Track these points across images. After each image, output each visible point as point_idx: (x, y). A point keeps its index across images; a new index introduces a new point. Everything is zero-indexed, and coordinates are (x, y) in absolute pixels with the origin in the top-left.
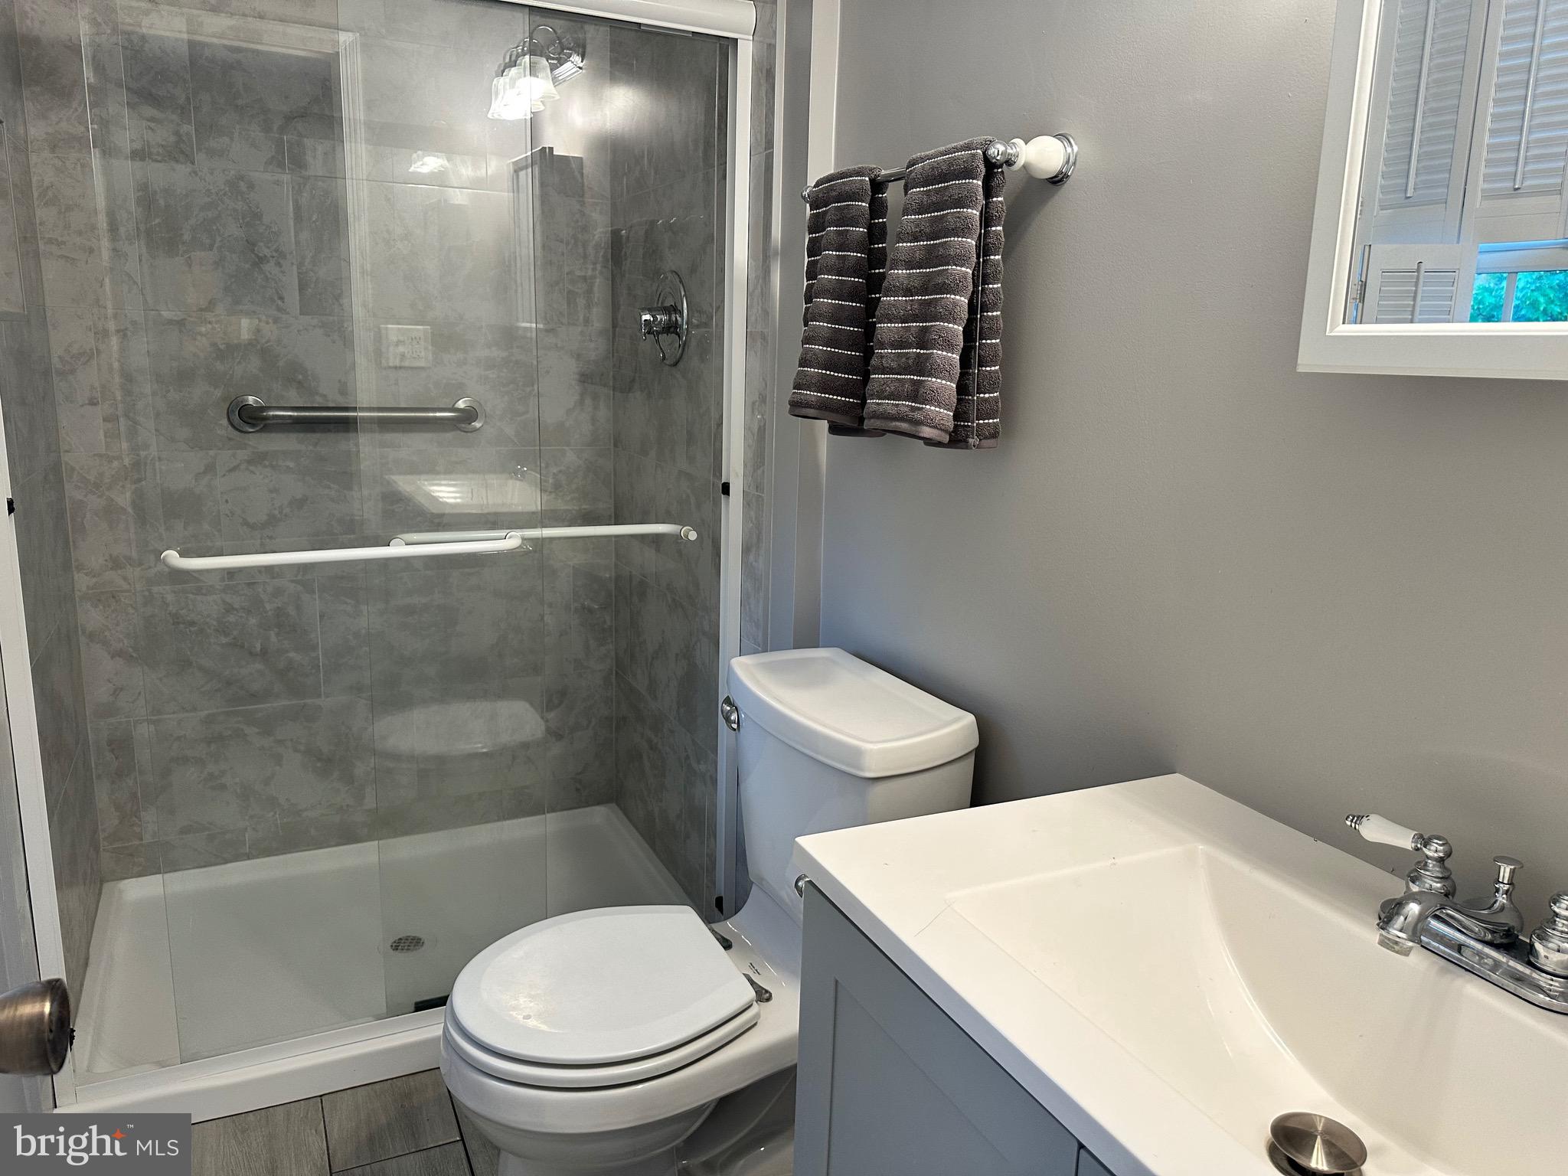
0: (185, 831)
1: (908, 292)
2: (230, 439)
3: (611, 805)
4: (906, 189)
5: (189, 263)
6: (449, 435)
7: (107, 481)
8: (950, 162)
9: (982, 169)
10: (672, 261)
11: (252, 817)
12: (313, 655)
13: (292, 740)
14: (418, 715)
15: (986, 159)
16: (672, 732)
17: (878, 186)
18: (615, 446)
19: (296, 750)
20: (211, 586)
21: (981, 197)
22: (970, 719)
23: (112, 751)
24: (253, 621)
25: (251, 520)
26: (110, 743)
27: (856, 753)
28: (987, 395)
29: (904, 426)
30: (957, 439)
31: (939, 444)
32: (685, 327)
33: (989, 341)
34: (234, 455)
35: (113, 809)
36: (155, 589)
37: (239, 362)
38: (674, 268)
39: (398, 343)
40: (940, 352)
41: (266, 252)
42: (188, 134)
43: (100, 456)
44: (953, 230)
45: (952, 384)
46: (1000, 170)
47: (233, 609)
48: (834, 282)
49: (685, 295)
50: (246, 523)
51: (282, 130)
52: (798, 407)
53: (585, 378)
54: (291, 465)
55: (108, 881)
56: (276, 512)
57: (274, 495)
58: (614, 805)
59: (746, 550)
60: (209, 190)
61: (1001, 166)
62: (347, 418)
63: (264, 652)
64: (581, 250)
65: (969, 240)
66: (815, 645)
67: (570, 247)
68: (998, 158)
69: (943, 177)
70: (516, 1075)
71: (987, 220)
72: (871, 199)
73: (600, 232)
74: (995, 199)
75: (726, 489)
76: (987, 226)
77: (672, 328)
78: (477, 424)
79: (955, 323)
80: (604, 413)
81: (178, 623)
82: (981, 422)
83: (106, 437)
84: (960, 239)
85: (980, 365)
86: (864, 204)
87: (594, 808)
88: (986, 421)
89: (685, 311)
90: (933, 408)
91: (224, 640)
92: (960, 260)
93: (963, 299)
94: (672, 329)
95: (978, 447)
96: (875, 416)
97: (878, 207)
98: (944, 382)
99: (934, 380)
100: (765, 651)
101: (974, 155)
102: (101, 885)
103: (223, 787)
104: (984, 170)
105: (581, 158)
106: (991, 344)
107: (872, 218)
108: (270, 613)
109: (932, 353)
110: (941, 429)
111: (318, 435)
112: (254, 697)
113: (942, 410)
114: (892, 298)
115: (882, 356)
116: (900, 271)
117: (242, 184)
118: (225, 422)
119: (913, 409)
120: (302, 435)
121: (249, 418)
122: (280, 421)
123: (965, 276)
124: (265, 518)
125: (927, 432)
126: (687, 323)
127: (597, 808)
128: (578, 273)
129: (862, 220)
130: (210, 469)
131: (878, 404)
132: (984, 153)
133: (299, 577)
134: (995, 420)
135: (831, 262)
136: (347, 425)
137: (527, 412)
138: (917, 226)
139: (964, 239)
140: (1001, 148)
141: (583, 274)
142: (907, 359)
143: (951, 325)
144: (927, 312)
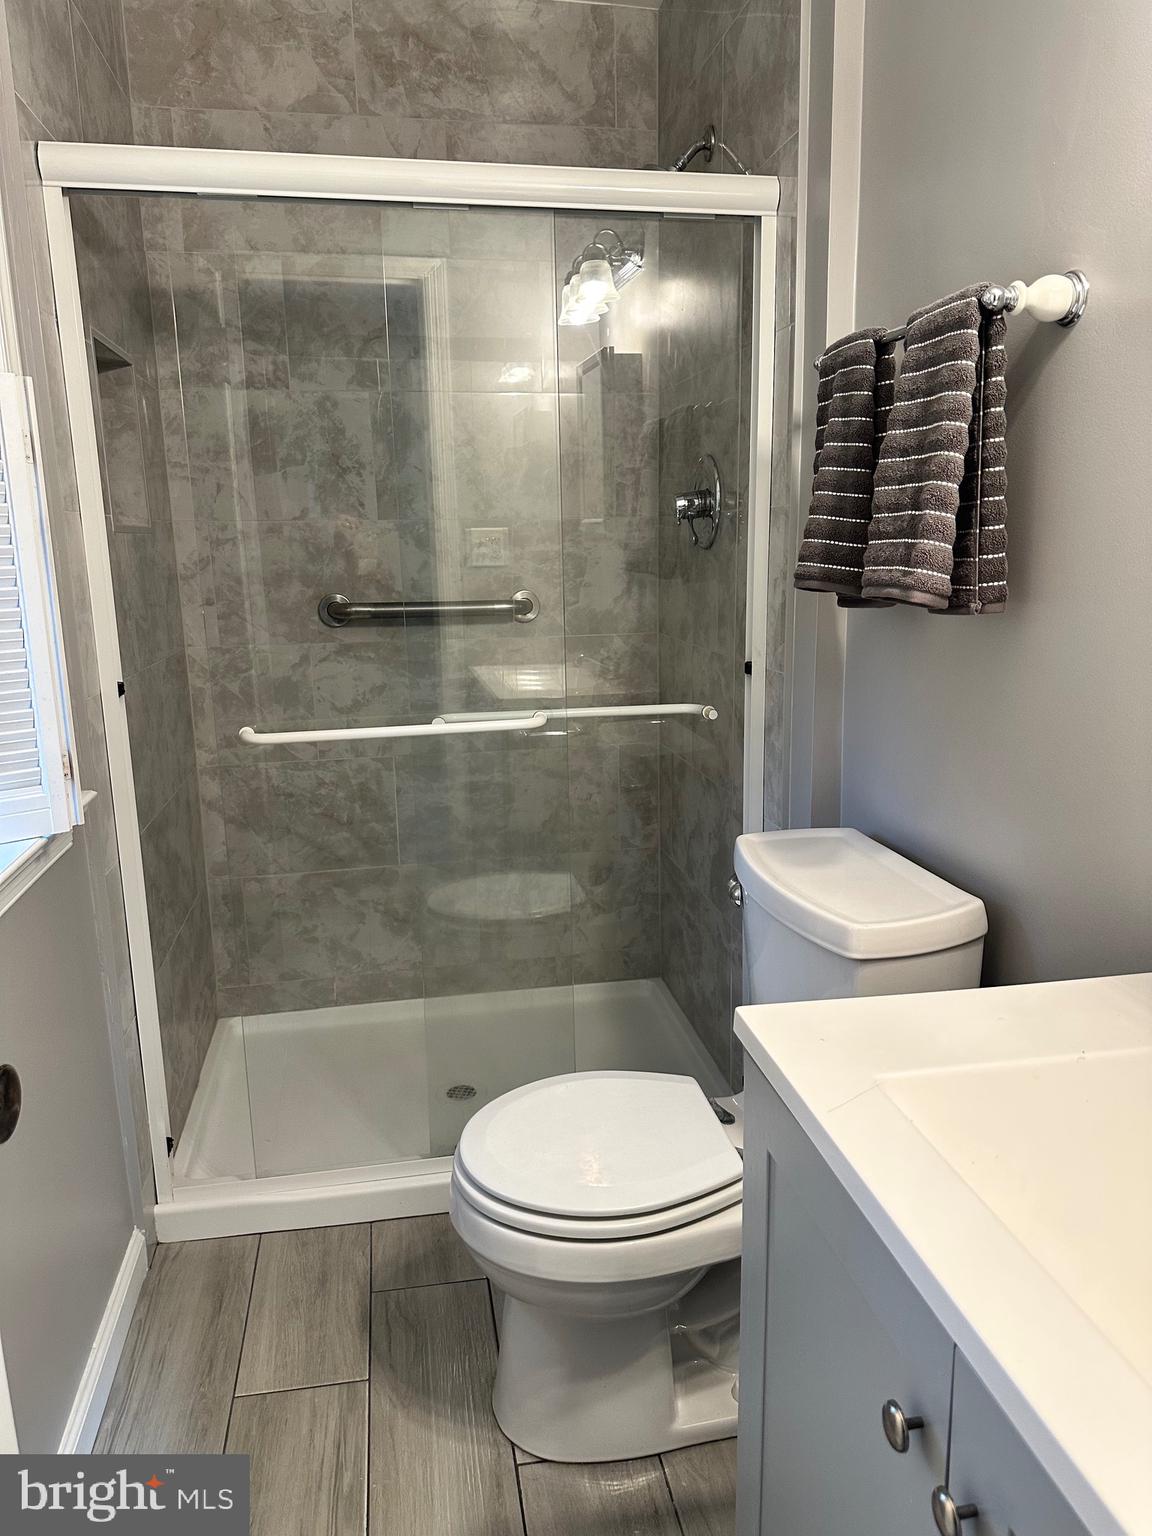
0: (283, 977)
1: (905, 452)
2: (321, 633)
3: (656, 979)
4: (906, 346)
5: (285, 476)
6: (507, 626)
7: (221, 671)
8: (944, 315)
9: (978, 317)
10: (708, 445)
11: (339, 968)
12: (392, 825)
13: (373, 901)
14: (480, 883)
15: (982, 307)
16: (707, 910)
17: (883, 346)
18: (660, 631)
19: (377, 911)
20: (307, 763)
21: (976, 346)
22: (979, 903)
23: (226, 904)
24: (341, 794)
25: (338, 704)
26: (224, 897)
27: (842, 933)
28: (990, 556)
29: (895, 592)
30: (956, 603)
31: (940, 611)
32: (718, 509)
33: (991, 499)
34: (324, 648)
35: (226, 955)
36: (262, 765)
37: (328, 565)
38: (709, 453)
39: (480, 545)
40: (932, 512)
41: (349, 463)
42: (283, 362)
43: (215, 649)
44: (947, 383)
45: (947, 545)
46: (999, 317)
47: (325, 783)
48: (839, 449)
49: (719, 477)
50: (334, 707)
51: (361, 353)
52: (801, 578)
53: (633, 567)
54: (373, 655)
55: (222, 1017)
56: (360, 698)
57: (358, 683)
58: (660, 979)
59: (768, 730)
60: (301, 411)
61: (1000, 312)
62: (432, 612)
63: (350, 822)
64: (630, 443)
65: (964, 393)
66: (836, 825)
67: (619, 441)
68: (995, 304)
69: (939, 330)
70: (508, 1218)
71: (984, 370)
72: (877, 362)
73: (649, 424)
74: (994, 348)
75: (748, 668)
76: (986, 378)
77: (705, 512)
78: (530, 616)
79: (949, 481)
80: (649, 600)
81: (279, 795)
82: (985, 585)
83: (220, 632)
84: (954, 393)
85: (982, 525)
86: (868, 367)
87: (641, 981)
88: (991, 584)
89: (718, 494)
90: (925, 571)
91: (317, 811)
92: (954, 414)
93: (957, 455)
94: (707, 513)
95: (981, 612)
96: (871, 584)
97: (883, 369)
98: (937, 543)
99: (926, 541)
100: (785, 828)
101: (968, 304)
102: (216, 1020)
103: (315, 940)
104: (979, 318)
105: (641, 355)
106: (994, 501)
107: (878, 381)
108: (355, 788)
109: (925, 514)
110: (938, 595)
111: (395, 629)
112: (340, 861)
113: (935, 573)
114: (889, 460)
115: (878, 521)
116: (898, 432)
117: (328, 404)
118: (316, 618)
119: (905, 574)
120: (381, 628)
121: (337, 615)
122: (361, 616)
123: (959, 431)
124: (349, 703)
125: (918, 597)
126: (720, 506)
127: (643, 981)
128: (627, 466)
129: (866, 384)
130: (305, 659)
131: (875, 571)
132: (979, 300)
133: (379, 756)
134: (1001, 583)
135: (837, 429)
136: (428, 618)
137: (577, 602)
138: (914, 383)
139: (958, 393)
140: (997, 292)
141: (631, 466)
142: (902, 522)
143: (944, 483)
144: (920, 473)
